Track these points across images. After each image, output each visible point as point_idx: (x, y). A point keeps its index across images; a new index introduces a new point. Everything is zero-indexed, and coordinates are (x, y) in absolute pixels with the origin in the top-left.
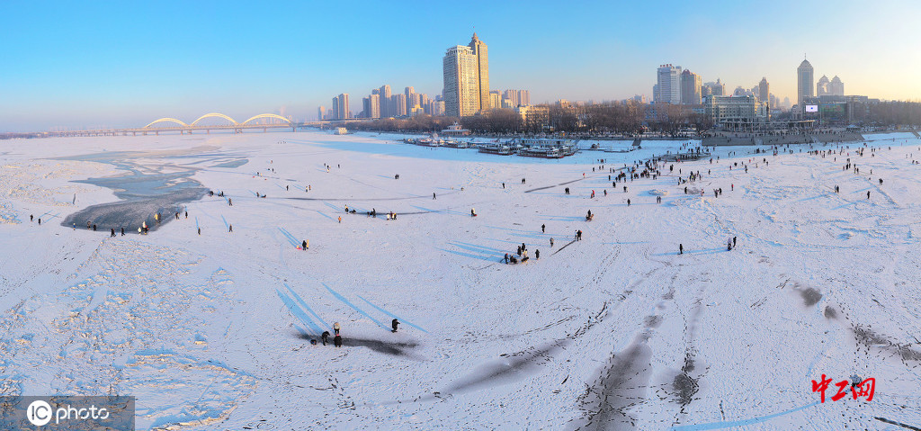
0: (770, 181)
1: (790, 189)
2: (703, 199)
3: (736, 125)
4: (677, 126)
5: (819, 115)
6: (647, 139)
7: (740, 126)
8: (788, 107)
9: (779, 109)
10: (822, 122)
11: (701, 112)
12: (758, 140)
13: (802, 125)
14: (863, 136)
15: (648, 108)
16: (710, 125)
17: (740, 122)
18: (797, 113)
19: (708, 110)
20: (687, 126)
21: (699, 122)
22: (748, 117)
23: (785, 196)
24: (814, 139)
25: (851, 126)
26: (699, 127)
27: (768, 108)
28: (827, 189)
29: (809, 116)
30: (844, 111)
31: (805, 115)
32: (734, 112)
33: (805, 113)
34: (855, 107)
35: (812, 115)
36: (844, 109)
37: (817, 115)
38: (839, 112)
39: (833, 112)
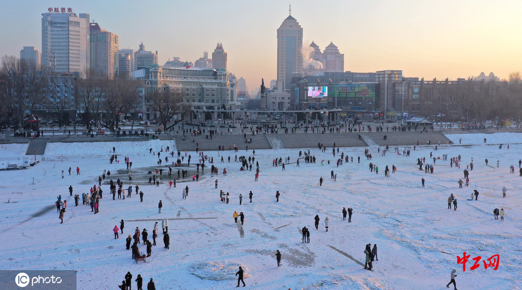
12: (273, 140)
19: (151, 91)
22: (216, 104)
29: (313, 104)
30: (374, 96)
31: (306, 102)
32: (194, 95)
33: (306, 99)
34: (395, 90)
35: (318, 103)
36: (374, 93)
37: (327, 102)
38: (365, 98)
39: (355, 98)
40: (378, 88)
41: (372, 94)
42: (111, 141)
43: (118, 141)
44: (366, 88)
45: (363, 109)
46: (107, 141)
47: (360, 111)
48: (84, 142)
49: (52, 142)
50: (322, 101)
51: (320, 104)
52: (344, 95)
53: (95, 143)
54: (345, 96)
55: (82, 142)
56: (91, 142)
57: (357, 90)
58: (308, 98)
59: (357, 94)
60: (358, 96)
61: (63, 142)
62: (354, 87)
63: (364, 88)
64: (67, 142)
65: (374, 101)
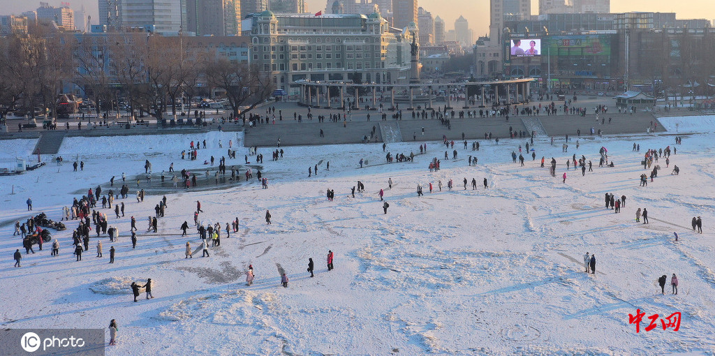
0: (420, 237)
1: (471, 260)
2: (250, 294)
3: (334, 92)
4: (174, 94)
5: (544, 65)
6: (80, 132)
7: (343, 92)
8: (466, 44)
9: (442, 48)
10: (552, 82)
11: (240, 58)
12: (389, 130)
13: (502, 90)
14: (663, 121)
15: (83, 44)
16: (265, 93)
17: (343, 84)
18: (489, 59)
19: (260, 52)
20: (203, 93)
21: (234, 82)
22: (363, 70)
23: (459, 279)
24: (532, 126)
25: (629, 95)
26: (236, 96)
27: (414, 47)
28: (564, 263)
29: (519, 66)
30: (609, 53)
31: (508, 64)
32: (329, 56)
33: (508, 58)
34: (641, 42)
35: (526, 66)
36: (610, 49)
37: (540, 64)
38: (597, 56)
39: (582, 56)
40: (615, 41)
41: (606, 50)
42: (153, 134)
43: (162, 134)
44: (598, 41)
45: (594, 74)
46: (147, 134)
47: (588, 77)
48: (115, 135)
49: (71, 136)
50: (534, 62)
51: (529, 68)
52: (565, 52)
53: (130, 137)
54: (567, 54)
55: (112, 135)
56: (125, 135)
57: (584, 44)
58: (512, 58)
59: (585, 50)
60: (585, 53)
61: (86, 136)
62: (581, 40)
63: (594, 41)
64: (91, 136)
65: (609, 62)
